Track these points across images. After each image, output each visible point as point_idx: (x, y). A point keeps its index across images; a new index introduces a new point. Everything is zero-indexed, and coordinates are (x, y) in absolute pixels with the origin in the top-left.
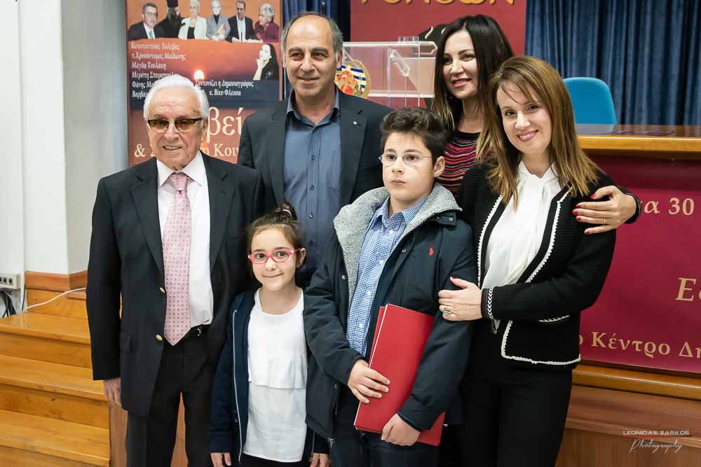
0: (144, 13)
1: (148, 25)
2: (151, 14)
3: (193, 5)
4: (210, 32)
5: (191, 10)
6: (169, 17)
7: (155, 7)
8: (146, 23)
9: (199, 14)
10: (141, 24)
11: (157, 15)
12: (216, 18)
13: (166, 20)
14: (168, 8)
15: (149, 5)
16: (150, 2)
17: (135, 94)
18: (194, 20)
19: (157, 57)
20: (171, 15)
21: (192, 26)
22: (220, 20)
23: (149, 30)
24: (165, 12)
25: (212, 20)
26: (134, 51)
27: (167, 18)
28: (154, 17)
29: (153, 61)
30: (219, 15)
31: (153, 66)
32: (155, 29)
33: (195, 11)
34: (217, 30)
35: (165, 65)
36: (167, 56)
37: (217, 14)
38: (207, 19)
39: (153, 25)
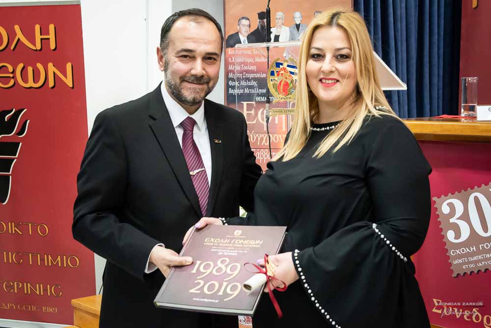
0: (239, 25)
1: (242, 34)
2: (245, 25)
3: (278, 17)
4: (292, 38)
5: (277, 21)
6: (260, 28)
7: (248, 19)
8: (241, 33)
9: (283, 24)
10: (237, 33)
11: (250, 27)
12: (298, 26)
13: (257, 30)
14: (259, 20)
15: (243, 18)
16: (244, 16)
17: (231, 91)
18: (279, 30)
19: (250, 60)
20: (261, 25)
21: (277, 34)
22: (300, 28)
23: (243, 38)
24: (256, 23)
25: (294, 28)
26: (231, 56)
27: (258, 27)
28: (247, 28)
29: (245, 64)
30: (299, 24)
31: (246, 68)
32: (248, 37)
33: (280, 21)
34: (298, 37)
35: (255, 67)
36: (257, 60)
37: (298, 23)
38: (290, 27)
39: (246, 35)
